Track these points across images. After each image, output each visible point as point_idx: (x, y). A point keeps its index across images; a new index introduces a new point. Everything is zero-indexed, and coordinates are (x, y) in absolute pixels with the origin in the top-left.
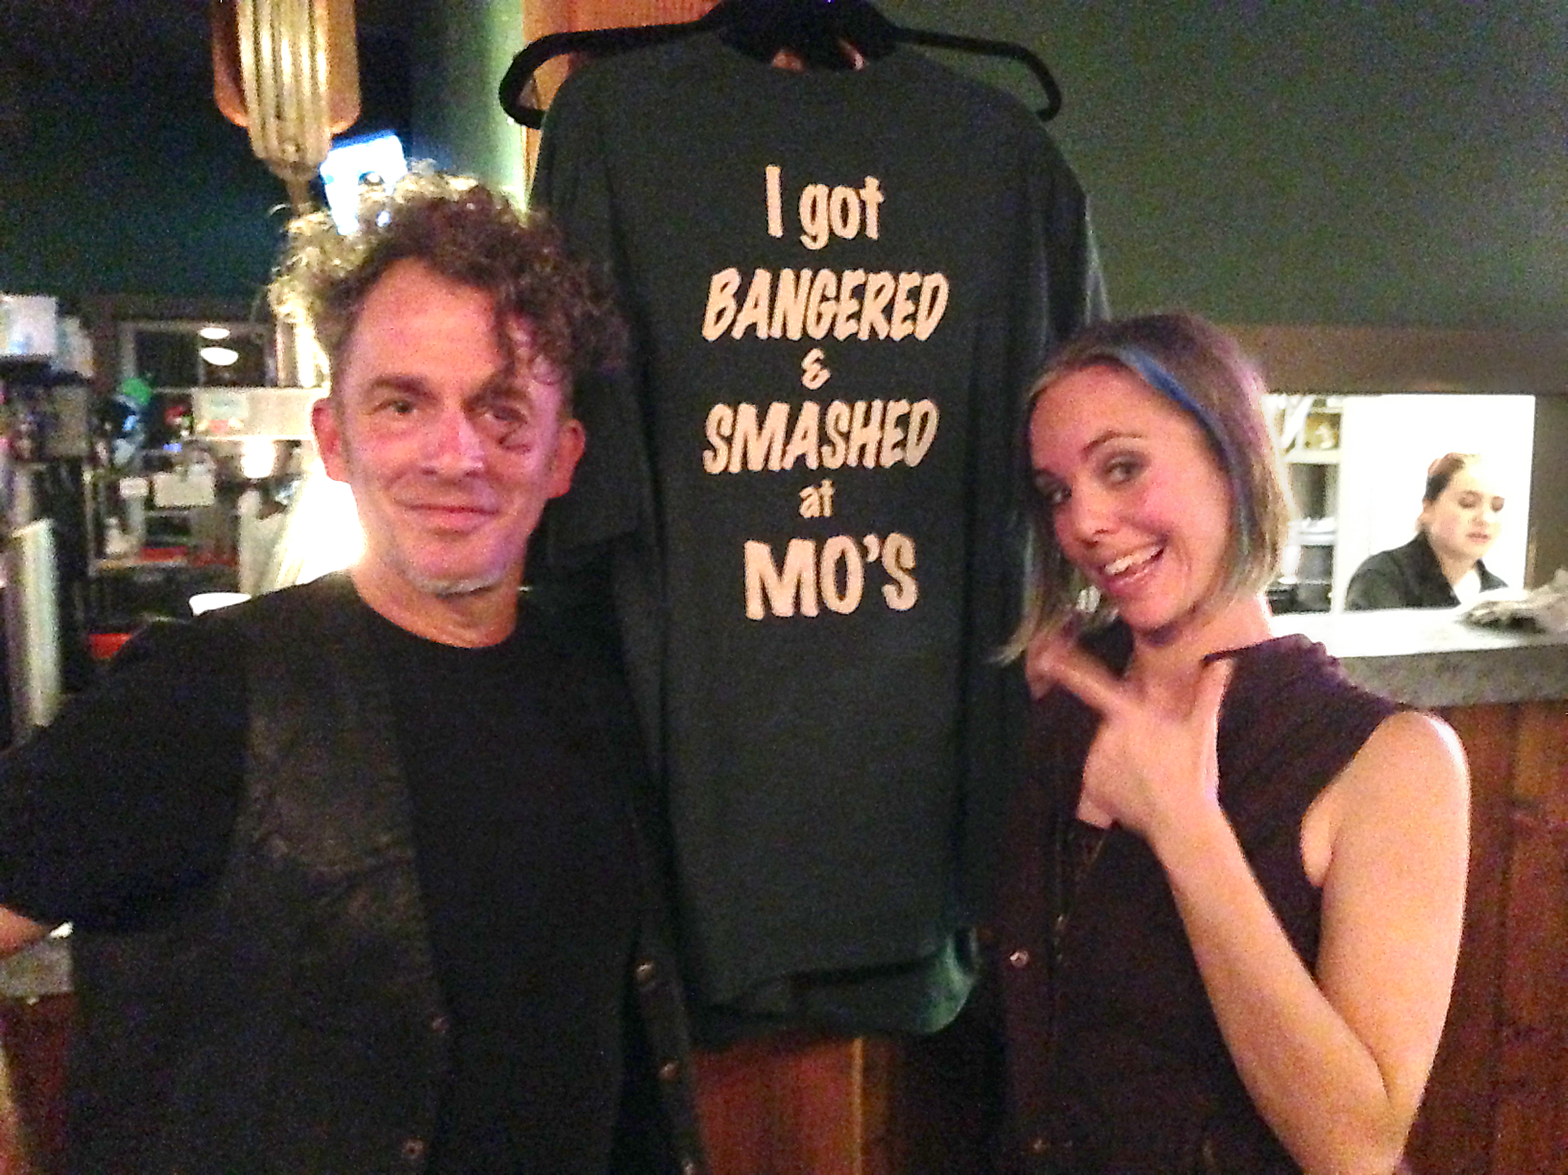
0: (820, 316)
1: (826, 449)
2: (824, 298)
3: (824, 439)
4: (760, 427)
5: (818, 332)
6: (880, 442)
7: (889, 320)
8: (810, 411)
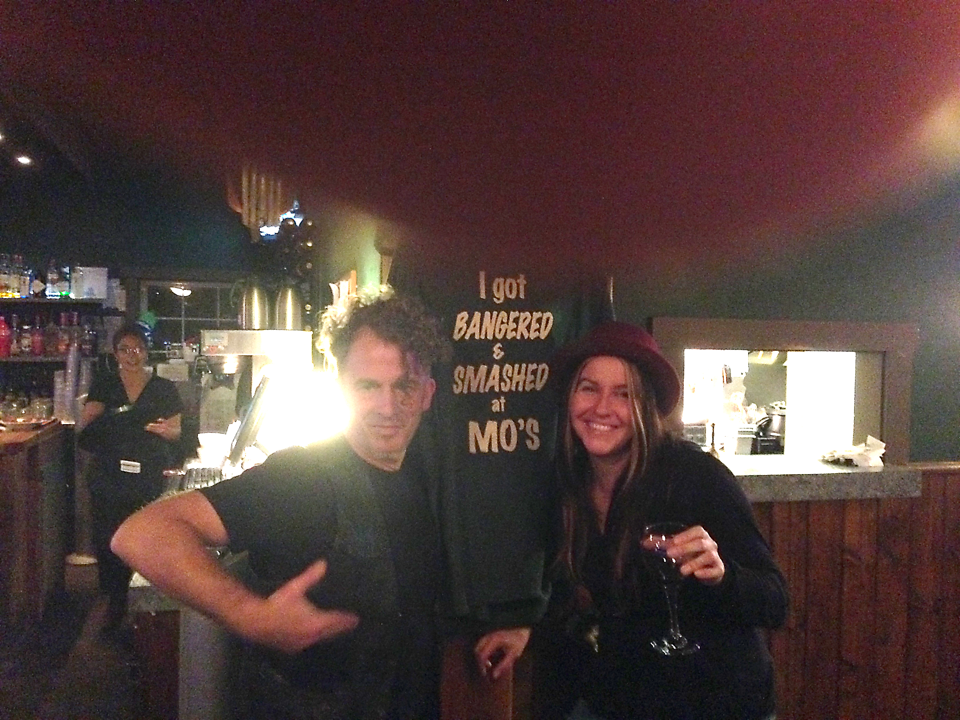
0: (500, 330)
1: (503, 384)
2: (502, 323)
3: (501, 379)
4: (475, 375)
5: (499, 337)
6: (525, 381)
7: (529, 332)
8: (496, 368)
